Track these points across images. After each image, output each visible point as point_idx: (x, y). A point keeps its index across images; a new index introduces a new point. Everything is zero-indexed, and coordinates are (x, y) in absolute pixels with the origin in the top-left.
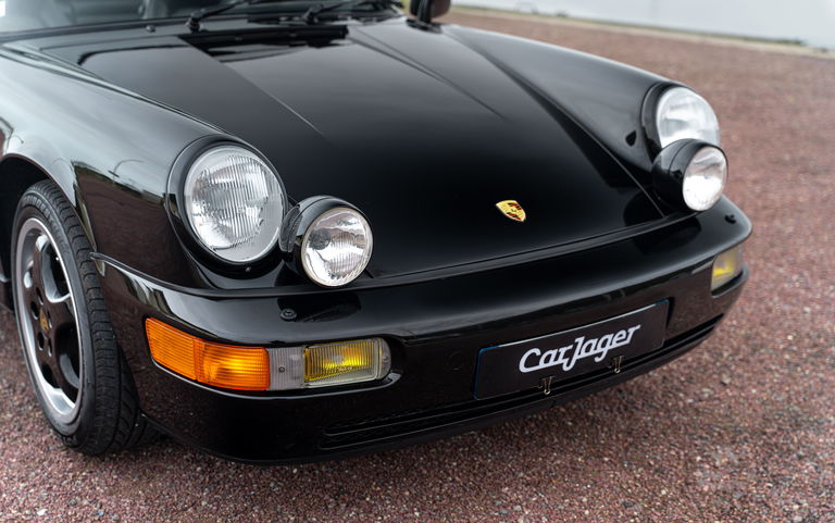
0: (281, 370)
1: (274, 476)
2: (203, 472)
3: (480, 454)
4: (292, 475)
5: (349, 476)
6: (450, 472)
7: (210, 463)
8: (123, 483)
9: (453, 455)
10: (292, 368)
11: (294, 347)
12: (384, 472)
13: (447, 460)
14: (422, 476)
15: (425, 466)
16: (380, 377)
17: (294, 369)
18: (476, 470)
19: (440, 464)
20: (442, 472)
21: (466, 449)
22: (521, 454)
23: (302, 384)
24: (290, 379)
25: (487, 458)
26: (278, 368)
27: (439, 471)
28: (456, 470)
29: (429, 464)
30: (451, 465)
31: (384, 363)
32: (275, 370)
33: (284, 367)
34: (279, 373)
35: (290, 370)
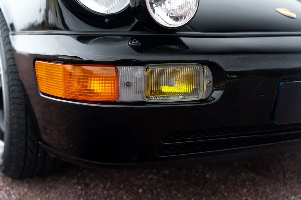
0: (128, 84)
1: (126, 192)
2: (82, 190)
3: (260, 186)
4: (138, 193)
5: (175, 195)
6: (243, 195)
7: (87, 185)
8: (30, 194)
9: (243, 186)
10: (136, 84)
11: (138, 67)
12: (199, 194)
13: (239, 188)
14: (224, 196)
15: (226, 191)
16: (204, 98)
17: (137, 85)
18: (260, 195)
19: (235, 190)
20: (237, 195)
21: (251, 183)
22: (288, 186)
23: (144, 98)
24: (135, 93)
25: (266, 188)
26: (125, 83)
27: (235, 194)
28: (247, 194)
29: (228, 190)
30: (242, 191)
31: (208, 86)
32: (123, 84)
33: (130, 82)
34: (126, 87)
35: (135, 85)
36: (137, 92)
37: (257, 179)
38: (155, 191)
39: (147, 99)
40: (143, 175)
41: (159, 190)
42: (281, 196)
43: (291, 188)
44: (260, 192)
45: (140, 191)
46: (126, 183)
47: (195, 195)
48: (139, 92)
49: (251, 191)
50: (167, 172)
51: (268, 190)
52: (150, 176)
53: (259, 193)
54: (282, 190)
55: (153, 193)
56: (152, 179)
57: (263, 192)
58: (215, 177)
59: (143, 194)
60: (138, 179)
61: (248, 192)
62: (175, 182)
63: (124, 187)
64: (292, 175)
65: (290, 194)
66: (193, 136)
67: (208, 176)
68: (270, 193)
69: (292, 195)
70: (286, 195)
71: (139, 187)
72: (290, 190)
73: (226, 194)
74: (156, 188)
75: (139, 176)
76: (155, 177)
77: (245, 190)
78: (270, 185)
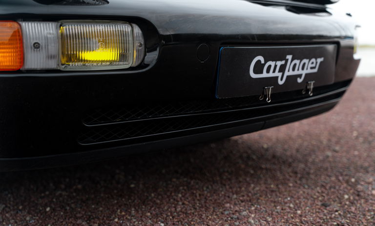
0: (37, 46)
1: (29, 213)
3: (196, 189)
4: (46, 212)
5: (96, 209)
6: (179, 199)
9: (177, 191)
10: (47, 46)
11: (48, 22)
12: (125, 204)
13: (173, 194)
14: (157, 204)
15: (157, 198)
16: (134, 65)
17: (49, 47)
18: (198, 198)
19: (168, 197)
20: (172, 200)
21: (185, 188)
22: (227, 187)
23: (58, 65)
24: (46, 58)
25: (203, 191)
26: (32, 44)
27: (170, 200)
28: (183, 198)
29: (160, 197)
30: (177, 196)
31: (139, 50)
32: (30, 47)
33: (39, 42)
34: (34, 50)
35: (45, 47)
36: (49, 58)
37: (192, 182)
38: (68, 208)
39: (63, 66)
40: (47, 193)
41: (73, 206)
42: (221, 197)
43: (231, 188)
44: (198, 195)
45: (48, 209)
46: (26, 204)
47: (120, 206)
48: (51, 57)
49: (188, 195)
50: (80, 186)
51: (206, 192)
52: (58, 193)
53: (196, 196)
54: (221, 191)
55: (66, 210)
56: (61, 195)
57: (200, 195)
58: (141, 186)
59: (52, 213)
60: (42, 198)
61: (183, 196)
62: (93, 196)
63: (24, 208)
64: (229, 177)
65: (231, 194)
66: (122, 116)
67: (132, 186)
68: (209, 195)
69: (233, 194)
70: (227, 195)
71: (46, 206)
72: (231, 190)
73: (158, 201)
74: (68, 205)
75: (43, 195)
76: (64, 193)
77: (180, 195)
78: (207, 188)
